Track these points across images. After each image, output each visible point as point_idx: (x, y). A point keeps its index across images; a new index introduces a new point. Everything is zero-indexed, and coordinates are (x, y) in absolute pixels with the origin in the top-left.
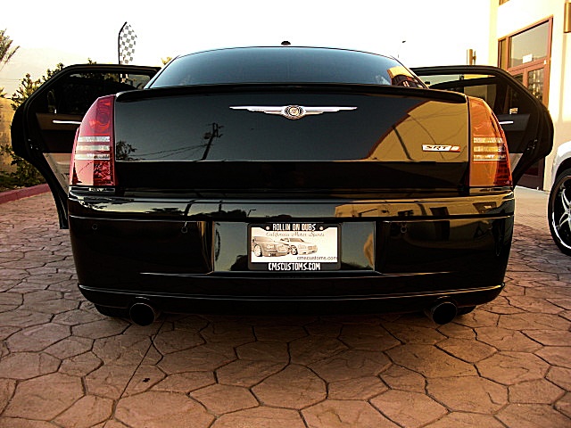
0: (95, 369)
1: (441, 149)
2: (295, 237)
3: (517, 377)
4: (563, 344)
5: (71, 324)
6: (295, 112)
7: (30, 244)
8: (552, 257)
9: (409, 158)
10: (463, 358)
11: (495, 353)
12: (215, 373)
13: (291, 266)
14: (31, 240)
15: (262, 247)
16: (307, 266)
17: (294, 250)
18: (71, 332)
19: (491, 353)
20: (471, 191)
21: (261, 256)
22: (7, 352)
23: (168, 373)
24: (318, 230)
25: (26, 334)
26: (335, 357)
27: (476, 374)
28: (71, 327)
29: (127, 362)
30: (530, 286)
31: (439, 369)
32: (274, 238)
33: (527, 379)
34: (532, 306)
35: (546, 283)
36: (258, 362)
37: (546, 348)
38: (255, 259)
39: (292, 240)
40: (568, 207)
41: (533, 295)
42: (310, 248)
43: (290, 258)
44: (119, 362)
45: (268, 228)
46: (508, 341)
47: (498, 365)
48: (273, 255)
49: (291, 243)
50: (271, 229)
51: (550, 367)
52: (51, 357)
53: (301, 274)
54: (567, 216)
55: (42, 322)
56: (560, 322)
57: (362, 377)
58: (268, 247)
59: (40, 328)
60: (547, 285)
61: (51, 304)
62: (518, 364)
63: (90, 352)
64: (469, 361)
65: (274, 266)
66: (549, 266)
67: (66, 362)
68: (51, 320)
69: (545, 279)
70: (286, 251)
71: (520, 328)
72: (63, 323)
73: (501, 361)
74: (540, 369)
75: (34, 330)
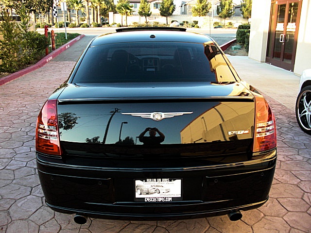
0: (58, 232)
1: (238, 133)
2: (158, 185)
4: (298, 210)
5: (41, 196)
6: (158, 117)
10: (246, 221)
11: (263, 218)
13: (157, 199)
14: (14, 122)
15: (141, 190)
16: (165, 199)
17: (158, 191)
18: (42, 203)
19: (261, 217)
20: (254, 154)
21: (141, 194)
22: (10, 220)
24: (170, 181)
25: (19, 205)
28: (42, 198)
29: (73, 227)
30: (283, 160)
31: (233, 230)
32: (147, 185)
34: (283, 178)
35: (292, 157)
37: (289, 213)
38: (138, 195)
39: (157, 186)
40: (307, 107)
41: (284, 168)
42: (166, 190)
43: (156, 195)
45: (144, 181)
46: (270, 207)
47: (264, 227)
48: (148, 194)
49: (156, 188)
50: (146, 181)
51: (290, 229)
52: (34, 224)
53: (161, 203)
54: (305, 112)
55: (26, 195)
56: (298, 191)
58: (145, 190)
59: (26, 200)
60: (292, 159)
61: (30, 179)
62: (274, 226)
63: (54, 219)
64: (249, 224)
65: (148, 199)
66: (294, 142)
67: (42, 228)
68: (31, 192)
69: (292, 153)
70: (154, 192)
71: (276, 197)
72: (38, 195)
73: (265, 224)
74: (285, 230)
75: (23, 202)
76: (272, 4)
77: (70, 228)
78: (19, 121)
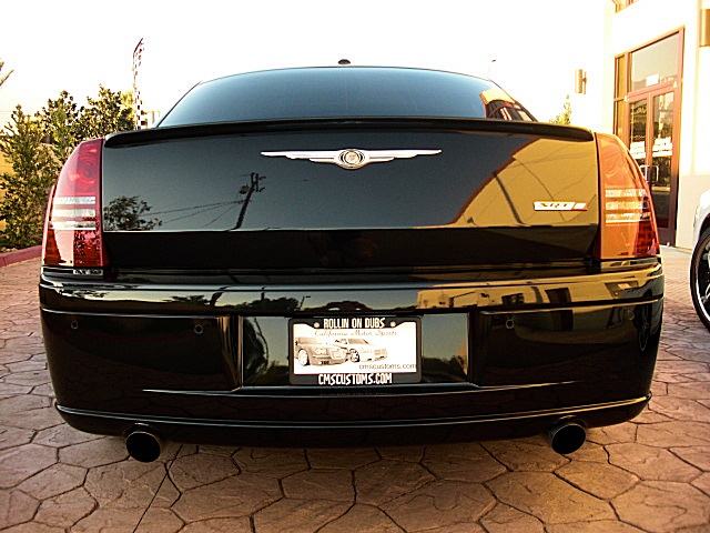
0: (86, 516)
1: (561, 207)
2: (355, 337)
3: (672, 520)
5: (58, 445)
6: (353, 159)
7: (14, 328)
8: (696, 338)
9: (519, 221)
10: (592, 492)
11: (637, 483)
12: (252, 520)
13: (351, 378)
14: (17, 322)
15: (310, 352)
16: (374, 378)
17: (354, 355)
18: (58, 458)
19: (632, 483)
20: (604, 265)
21: (308, 364)
23: (187, 520)
24: (388, 326)
26: (417, 492)
27: (613, 516)
28: (58, 449)
29: (131, 504)
30: (674, 381)
31: (562, 509)
32: (325, 338)
33: (685, 523)
34: (679, 411)
35: (693, 376)
36: (312, 501)
37: (706, 475)
38: (299, 369)
39: (351, 341)
41: (679, 394)
42: (377, 352)
43: (349, 368)
44: (121, 503)
45: (317, 325)
46: (652, 464)
47: (642, 502)
48: (326, 363)
49: (349, 346)
50: (322, 327)
52: (26, 497)
53: (364, 389)
55: (18, 443)
57: (456, 523)
58: (319, 352)
59: (16, 452)
60: (695, 380)
61: (35, 415)
62: (670, 500)
63: (82, 489)
64: (602, 496)
65: (327, 378)
66: (696, 352)
67: (47, 505)
68: (32, 439)
69: (692, 370)
70: (343, 357)
71: (667, 445)
72: (48, 443)
73: (646, 496)
74: (703, 508)
75: (7, 456)
76: (617, 103)
77: (121, 506)
78: (30, 321)
